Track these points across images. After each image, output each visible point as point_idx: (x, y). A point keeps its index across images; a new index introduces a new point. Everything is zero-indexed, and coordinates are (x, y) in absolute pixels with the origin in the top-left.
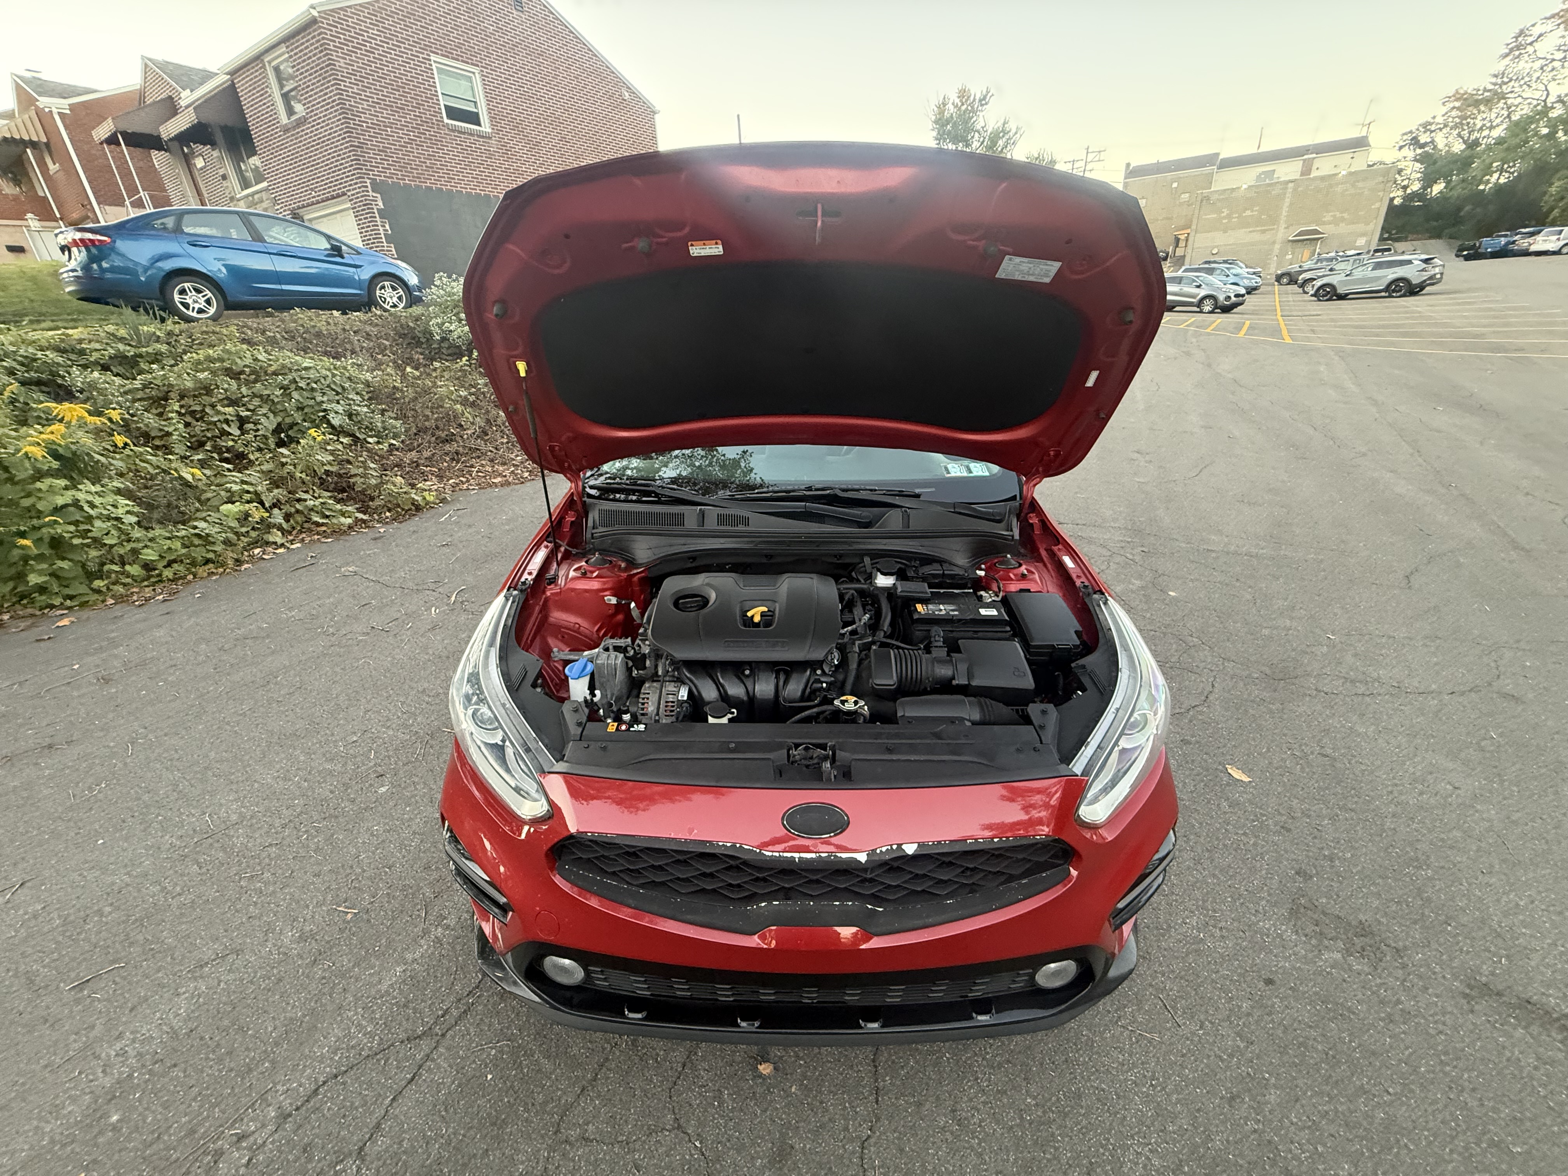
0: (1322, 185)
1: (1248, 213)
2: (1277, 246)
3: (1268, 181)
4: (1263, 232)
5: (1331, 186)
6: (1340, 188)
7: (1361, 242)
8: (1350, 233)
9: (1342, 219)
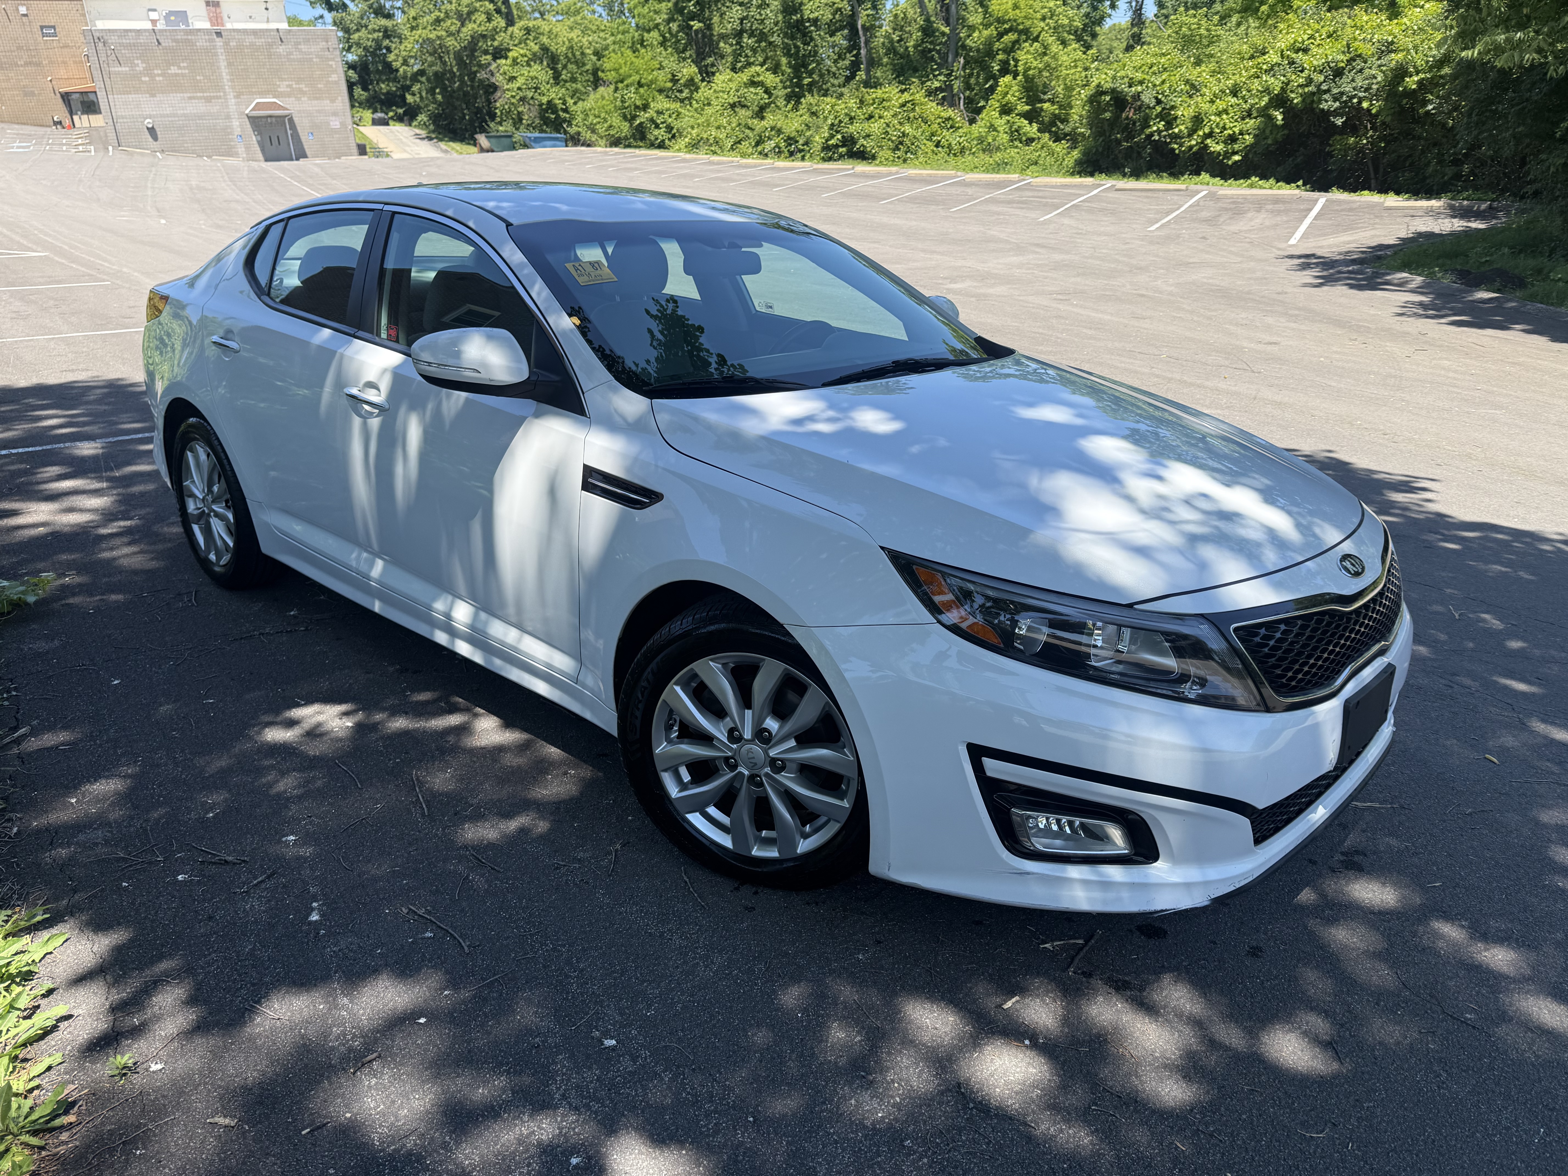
0: (259, 42)
1: (173, 70)
2: (236, 123)
3: (183, 27)
4: (208, 100)
5: (270, 45)
6: (281, 49)
7: (335, 123)
8: (319, 111)
9: (304, 93)
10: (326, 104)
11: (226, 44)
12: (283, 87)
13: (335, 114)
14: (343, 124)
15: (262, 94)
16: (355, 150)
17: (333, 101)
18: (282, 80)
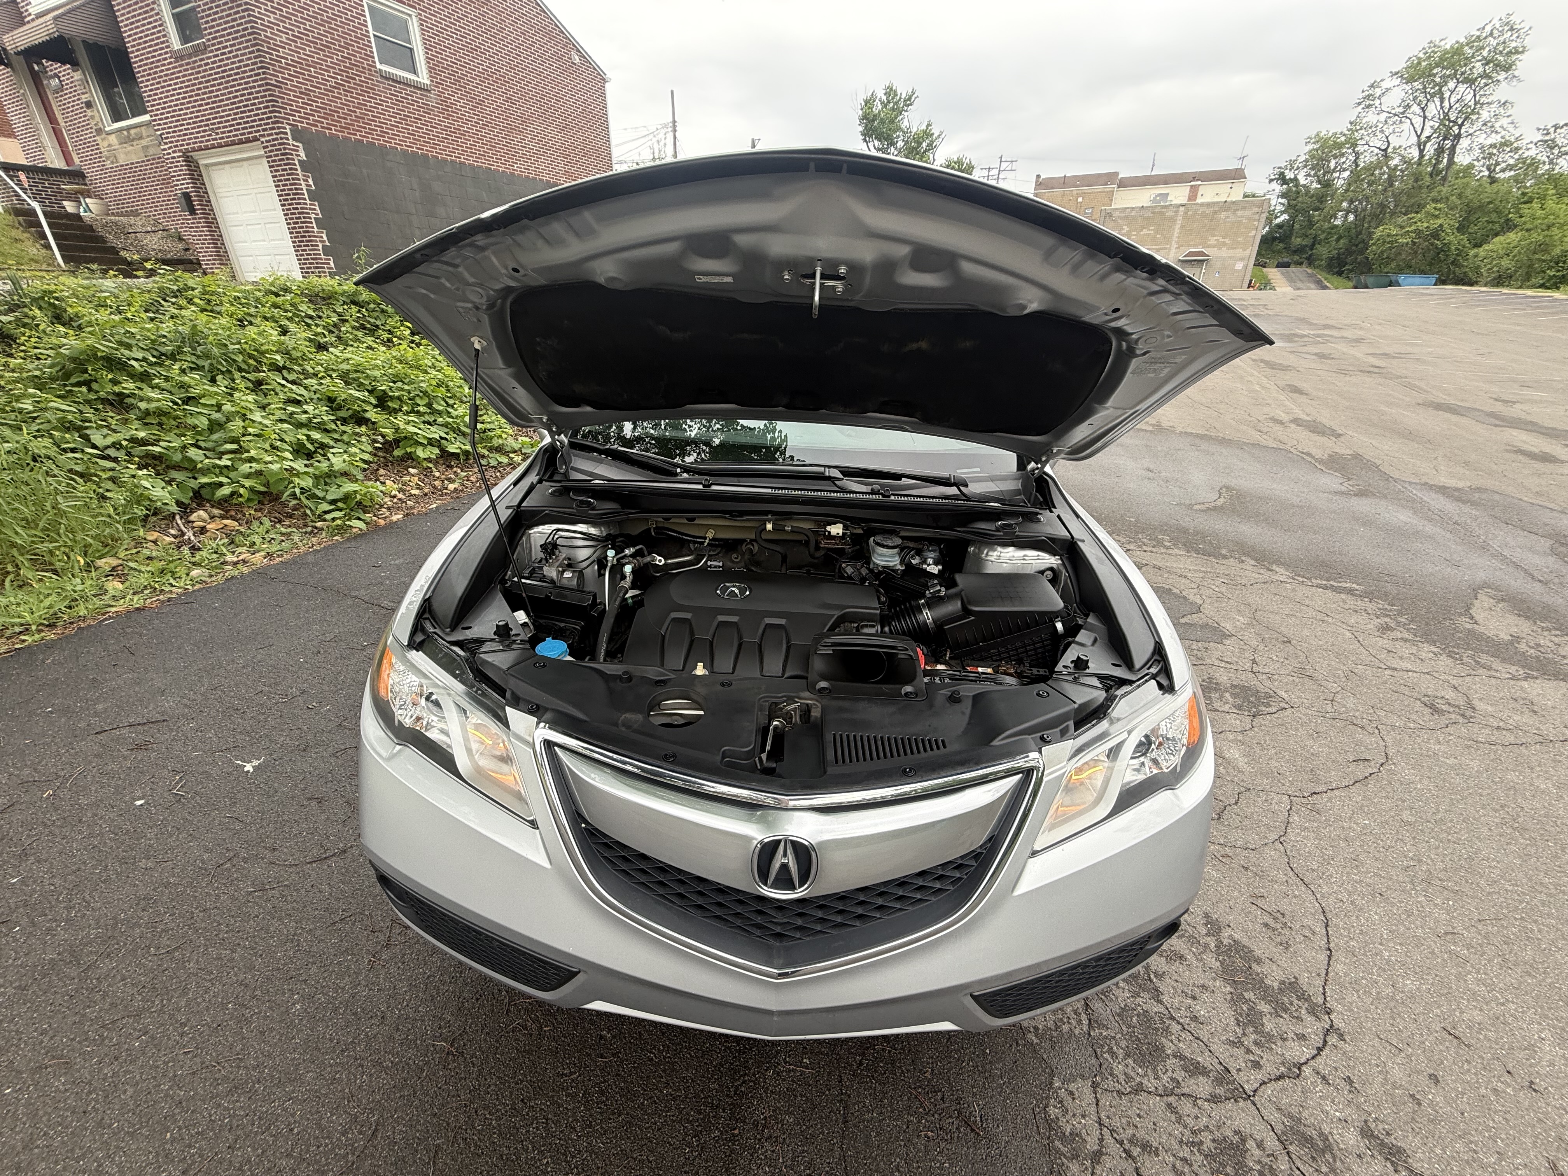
3: (1162, 203)
5: (1215, 213)
6: (1223, 215)
7: (1240, 266)
8: (1230, 257)
9: (1224, 244)
10: (1239, 253)
11: (1186, 213)
12: (1213, 241)
13: (1242, 259)
14: (1246, 267)
15: (1196, 246)
16: (1246, 284)
17: (1244, 250)
18: (1214, 236)
